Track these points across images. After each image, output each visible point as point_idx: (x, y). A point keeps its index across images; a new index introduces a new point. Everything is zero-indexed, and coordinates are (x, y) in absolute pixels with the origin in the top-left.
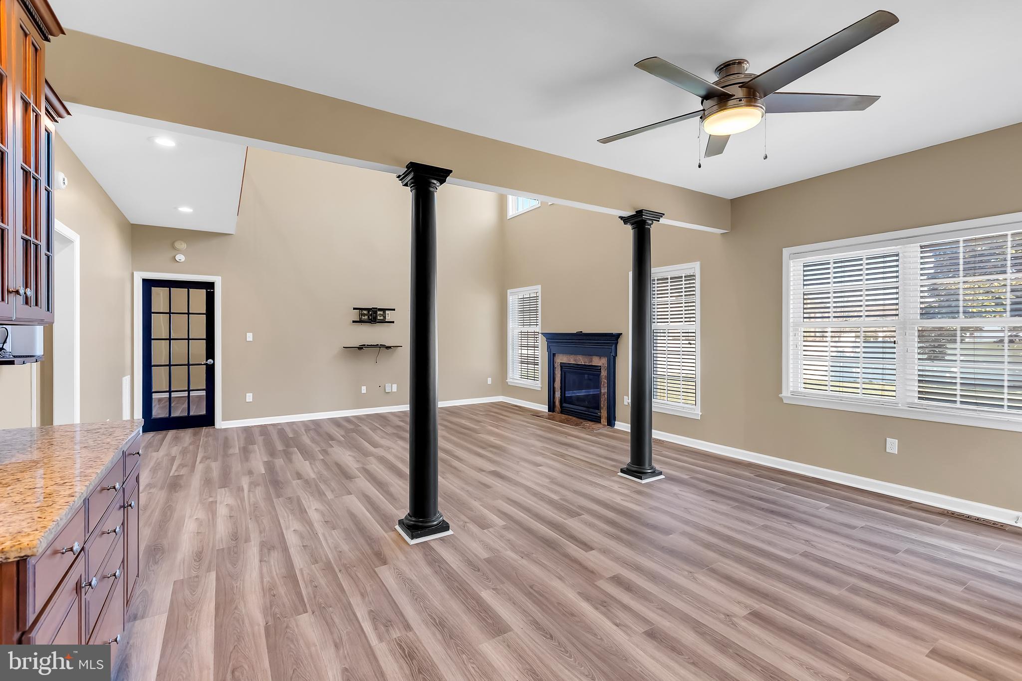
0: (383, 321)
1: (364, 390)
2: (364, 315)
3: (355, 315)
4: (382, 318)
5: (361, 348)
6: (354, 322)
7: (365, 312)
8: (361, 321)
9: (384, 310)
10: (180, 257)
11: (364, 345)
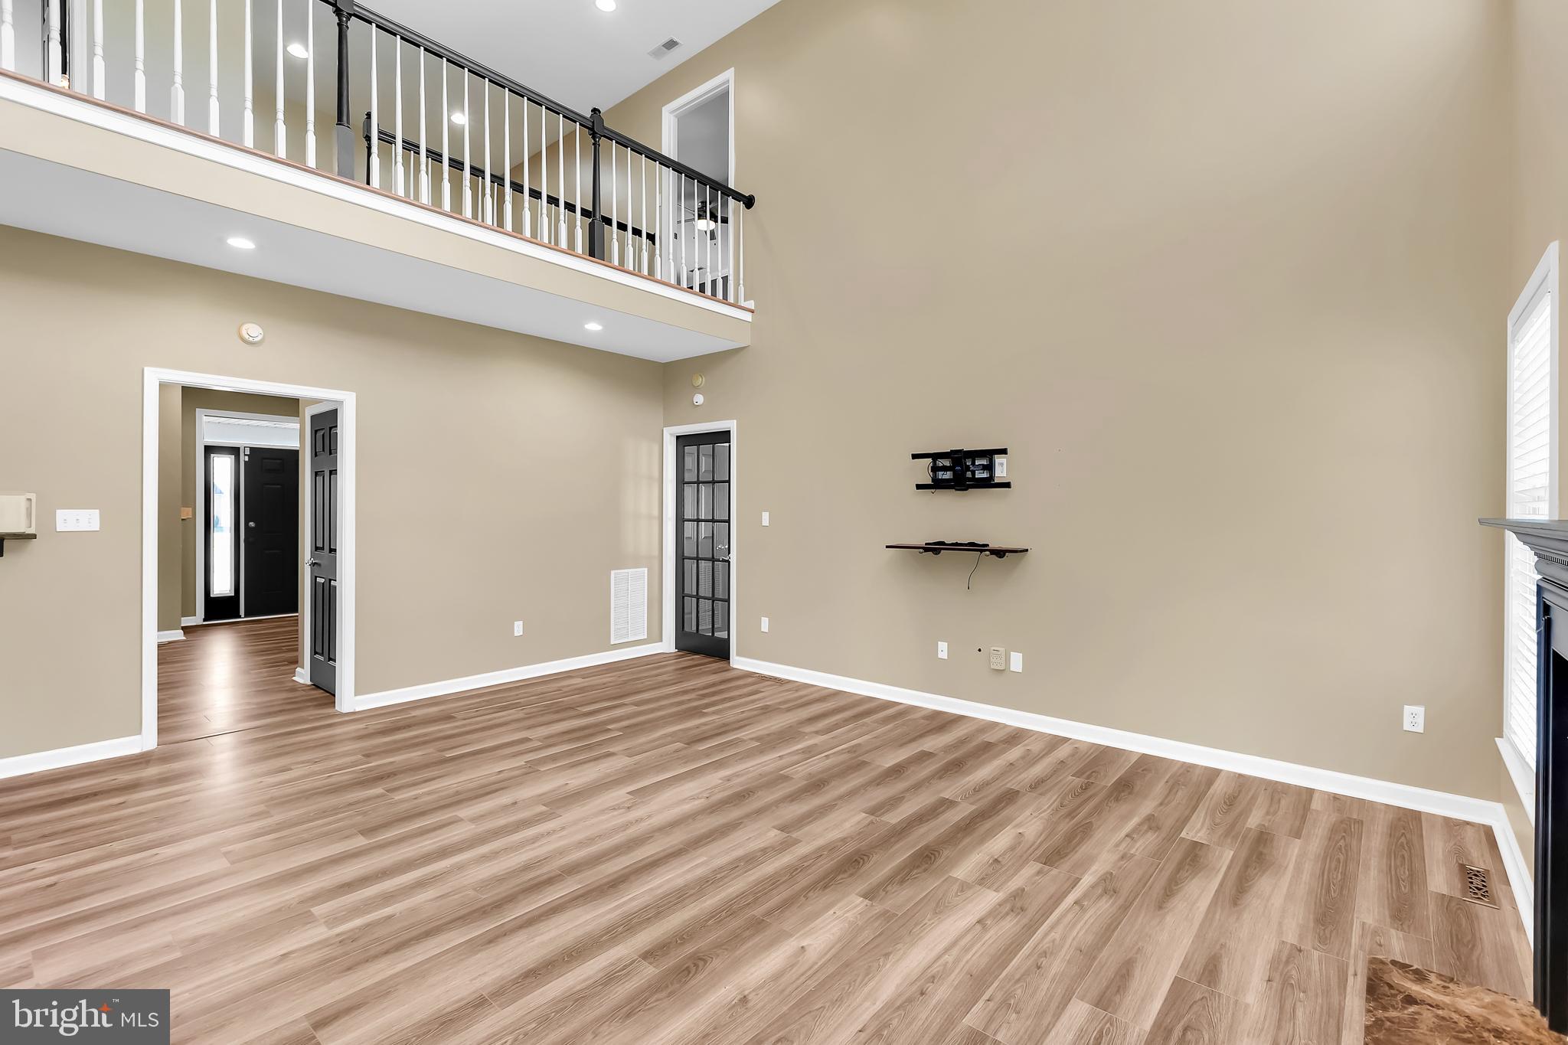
0: (988, 483)
1: (943, 650)
2: (945, 469)
3: (922, 471)
4: (985, 475)
5: (935, 548)
6: (919, 487)
7: (947, 463)
8: (937, 485)
9: (990, 454)
10: (699, 399)
11: (942, 543)
